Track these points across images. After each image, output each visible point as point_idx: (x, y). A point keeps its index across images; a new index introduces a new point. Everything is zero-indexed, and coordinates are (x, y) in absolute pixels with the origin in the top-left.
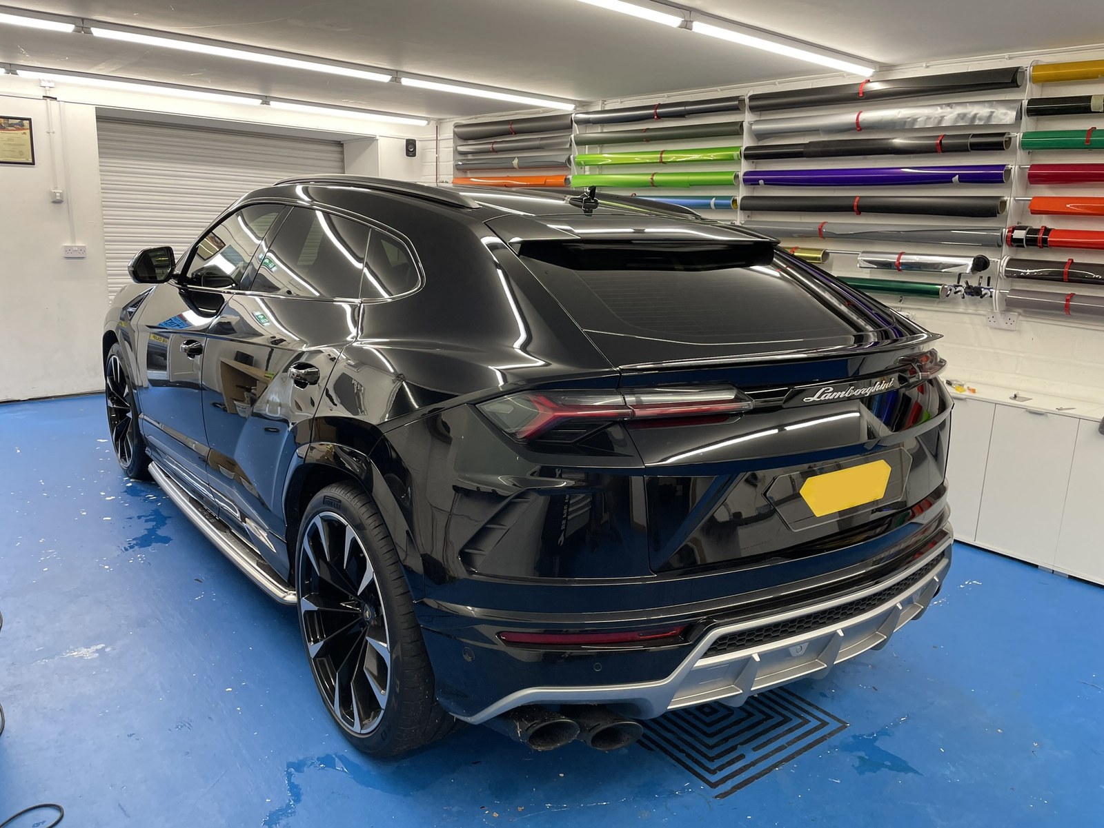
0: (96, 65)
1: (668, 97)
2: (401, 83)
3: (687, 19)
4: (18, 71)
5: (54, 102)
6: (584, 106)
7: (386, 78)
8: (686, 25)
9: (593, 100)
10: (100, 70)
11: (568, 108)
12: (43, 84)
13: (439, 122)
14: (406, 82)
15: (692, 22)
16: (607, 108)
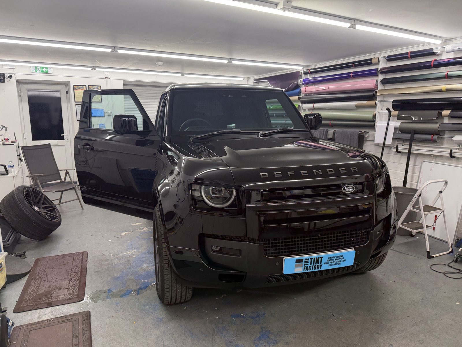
0: (122, 65)
1: (344, 60)
2: (232, 63)
3: (353, 24)
4: (96, 69)
5: (109, 79)
6: (307, 67)
7: (226, 62)
8: (353, 26)
9: (312, 64)
10: (124, 66)
11: (300, 68)
12: (105, 73)
13: (248, 78)
14: (234, 62)
15: (355, 25)
16: (317, 67)
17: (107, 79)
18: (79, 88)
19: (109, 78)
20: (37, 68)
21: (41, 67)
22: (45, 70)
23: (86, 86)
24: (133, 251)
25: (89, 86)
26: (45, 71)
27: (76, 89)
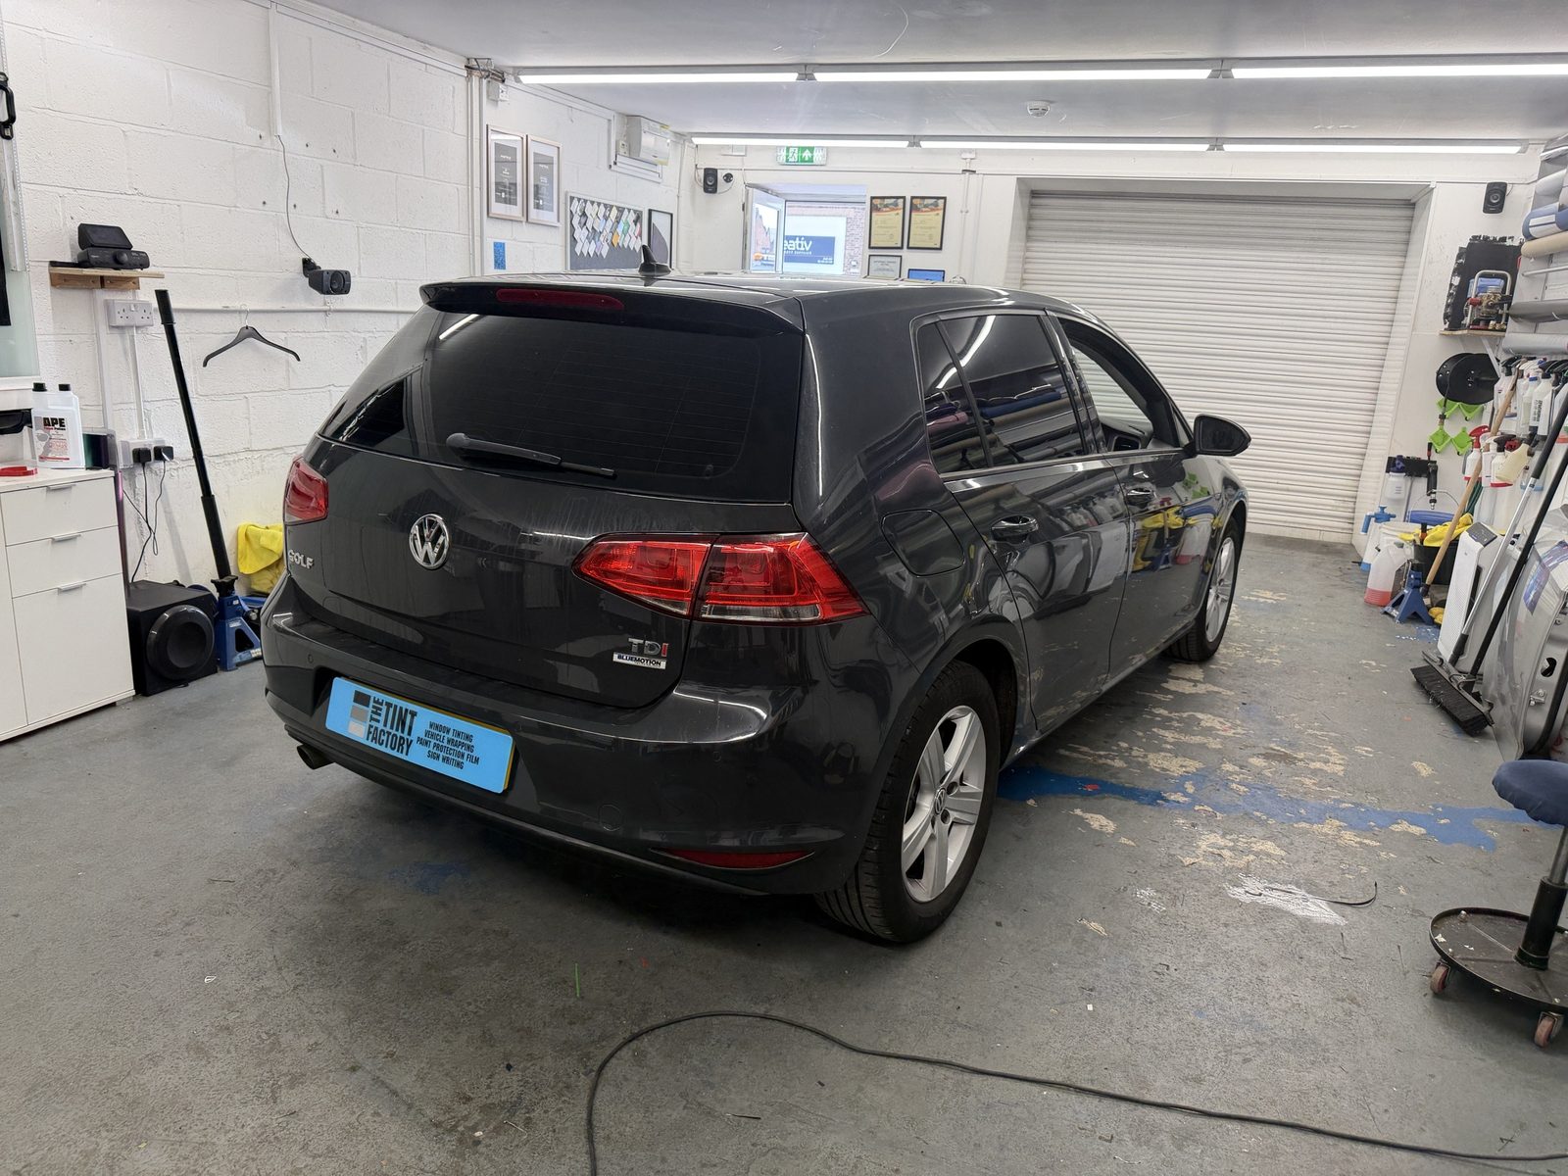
5: (973, 176)
17: (967, 174)
18: (886, 206)
19: (974, 172)
20: (791, 150)
21: (799, 148)
22: (807, 154)
23: (904, 198)
25: (913, 198)
26: (807, 159)
27: (878, 210)
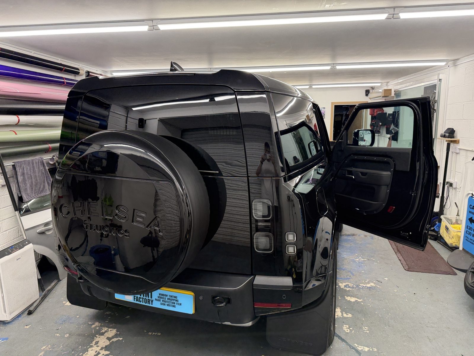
24: (358, 260)
